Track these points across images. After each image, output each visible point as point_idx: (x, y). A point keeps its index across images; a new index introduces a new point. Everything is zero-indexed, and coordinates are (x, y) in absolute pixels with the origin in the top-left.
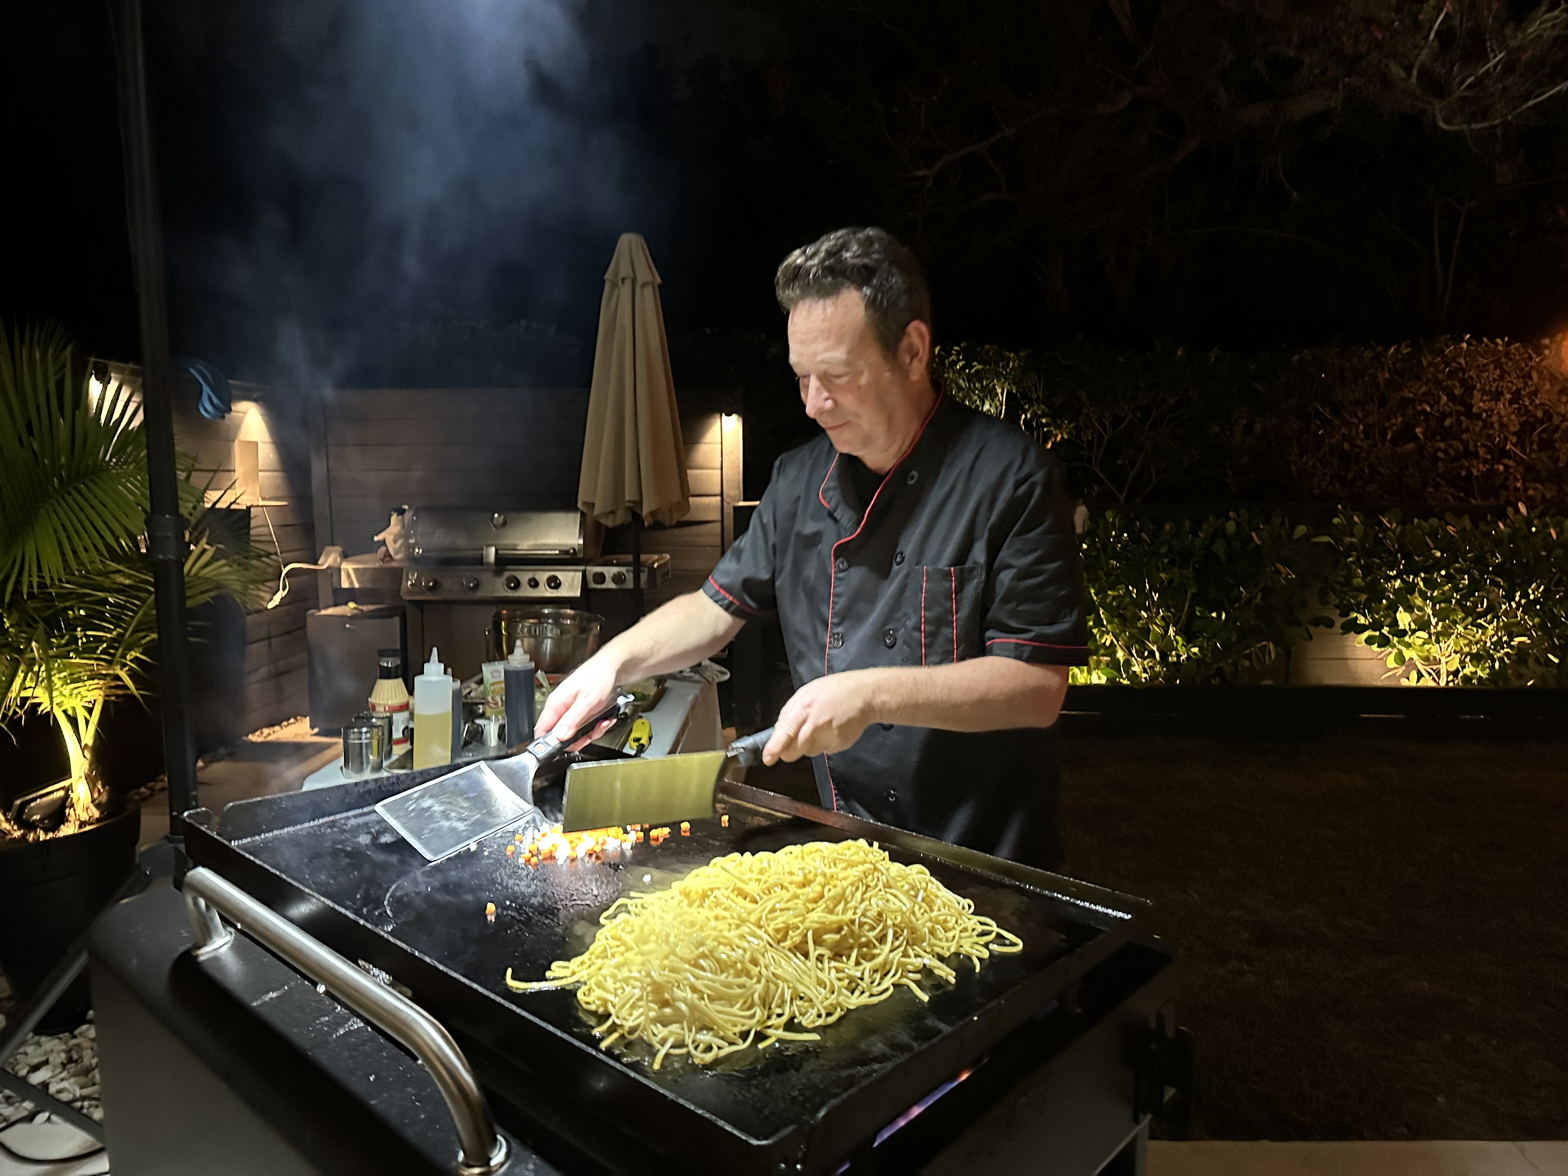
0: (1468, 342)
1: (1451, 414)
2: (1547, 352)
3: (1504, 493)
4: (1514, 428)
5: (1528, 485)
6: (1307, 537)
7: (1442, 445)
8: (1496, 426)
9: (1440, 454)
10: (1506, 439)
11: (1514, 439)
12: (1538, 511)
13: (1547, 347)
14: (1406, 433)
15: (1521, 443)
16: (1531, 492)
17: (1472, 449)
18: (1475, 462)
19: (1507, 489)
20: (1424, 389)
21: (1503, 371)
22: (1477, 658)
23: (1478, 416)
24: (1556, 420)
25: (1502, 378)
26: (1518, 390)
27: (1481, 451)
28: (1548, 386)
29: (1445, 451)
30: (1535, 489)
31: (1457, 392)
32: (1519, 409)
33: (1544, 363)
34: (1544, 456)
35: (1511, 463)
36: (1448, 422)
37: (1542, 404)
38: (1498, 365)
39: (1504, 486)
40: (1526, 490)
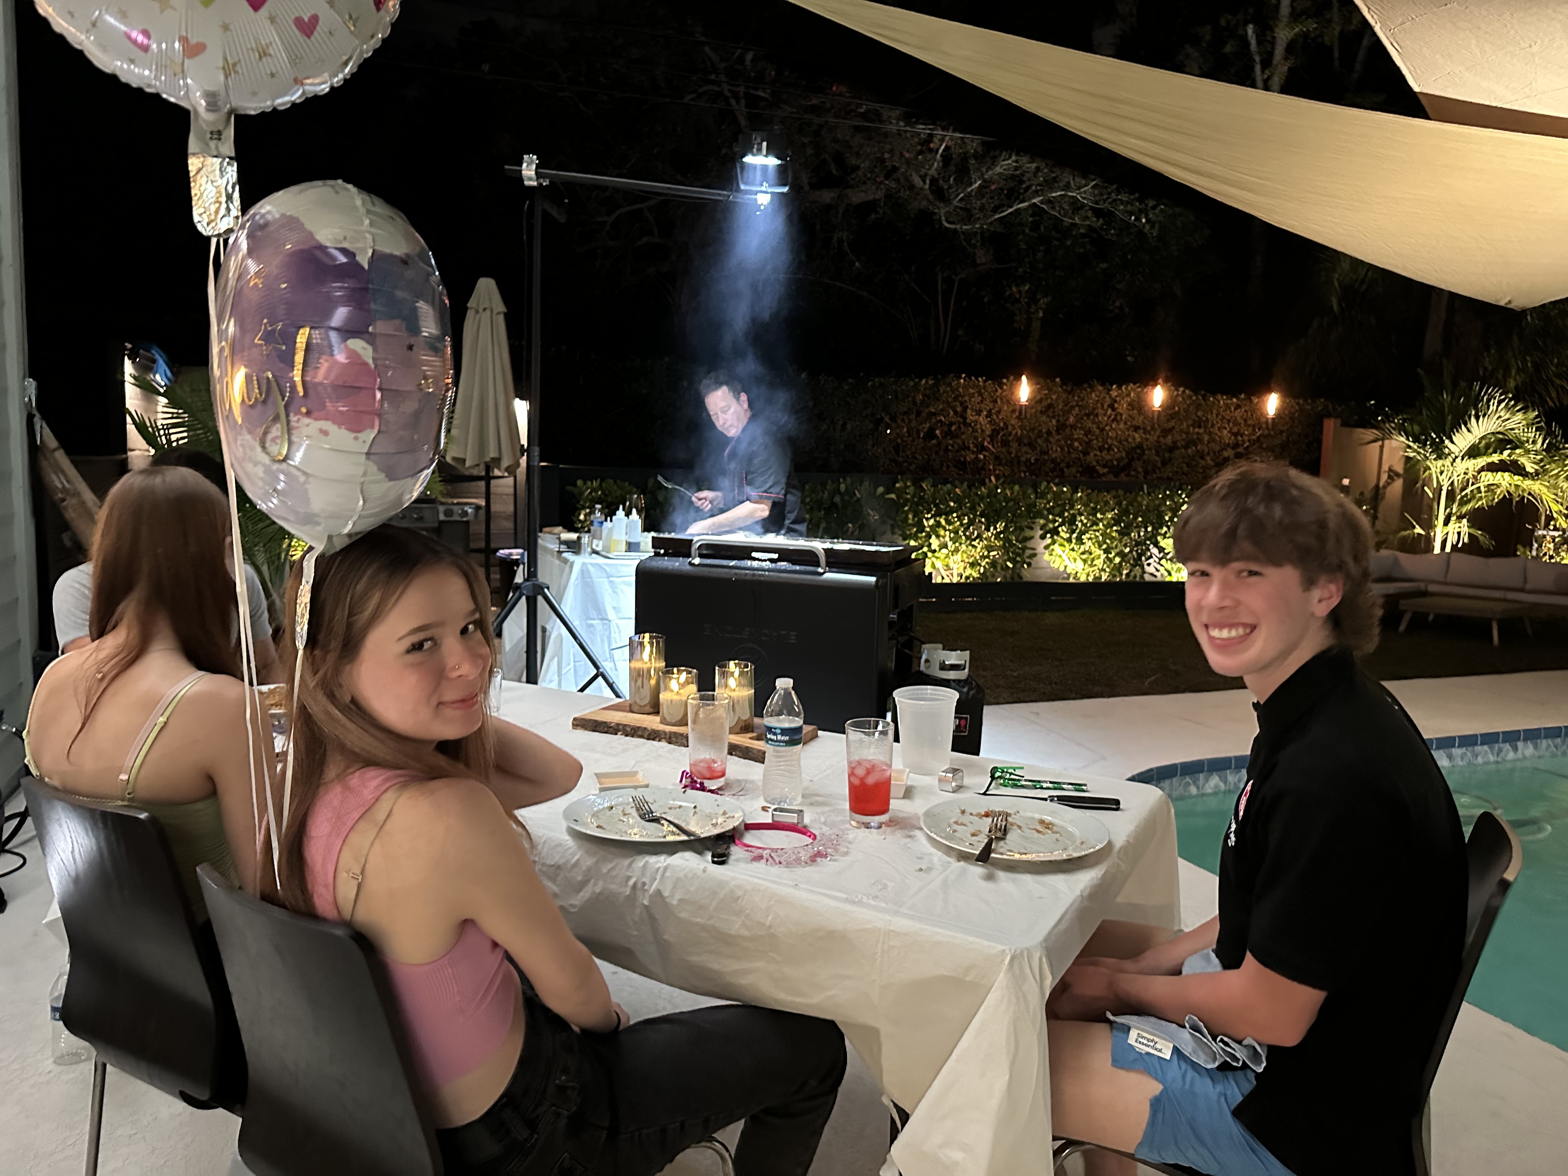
0: (965, 380)
1: (955, 423)
2: (1005, 387)
3: (983, 472)
4: (988, 432)
5: (996, 467)
6: (883, 494)
7: (951, 442)
8: (979, 431)
9: (950, 447)
10: (984, 439)
11: (989, 439)
12: (1002, 480)
13: (1005, 384)
14: (931, 434)
15: (992, 442)
16: (997, 472)
17: (966, 444)
18: (968, 452)
19: (985, 470)
20: (941, 406)
21: (983, 398)
22: (973, 565)
23: (970, 425)
24: (1010, 428)
25: (982, 401)
26: (990, 410)
27: (971, 446)
28: (1006, 408)
29: (953, 446)
30: (1000, 470)
31: (959, 409)
32: (990, 421)
33: (1004, 394)
34: (1004, 450)
35: (987, 454)
36: (953, 428)
37: (1003, 419)
38: (980, 394)
39: (983, 468)
40: (995, 471)
